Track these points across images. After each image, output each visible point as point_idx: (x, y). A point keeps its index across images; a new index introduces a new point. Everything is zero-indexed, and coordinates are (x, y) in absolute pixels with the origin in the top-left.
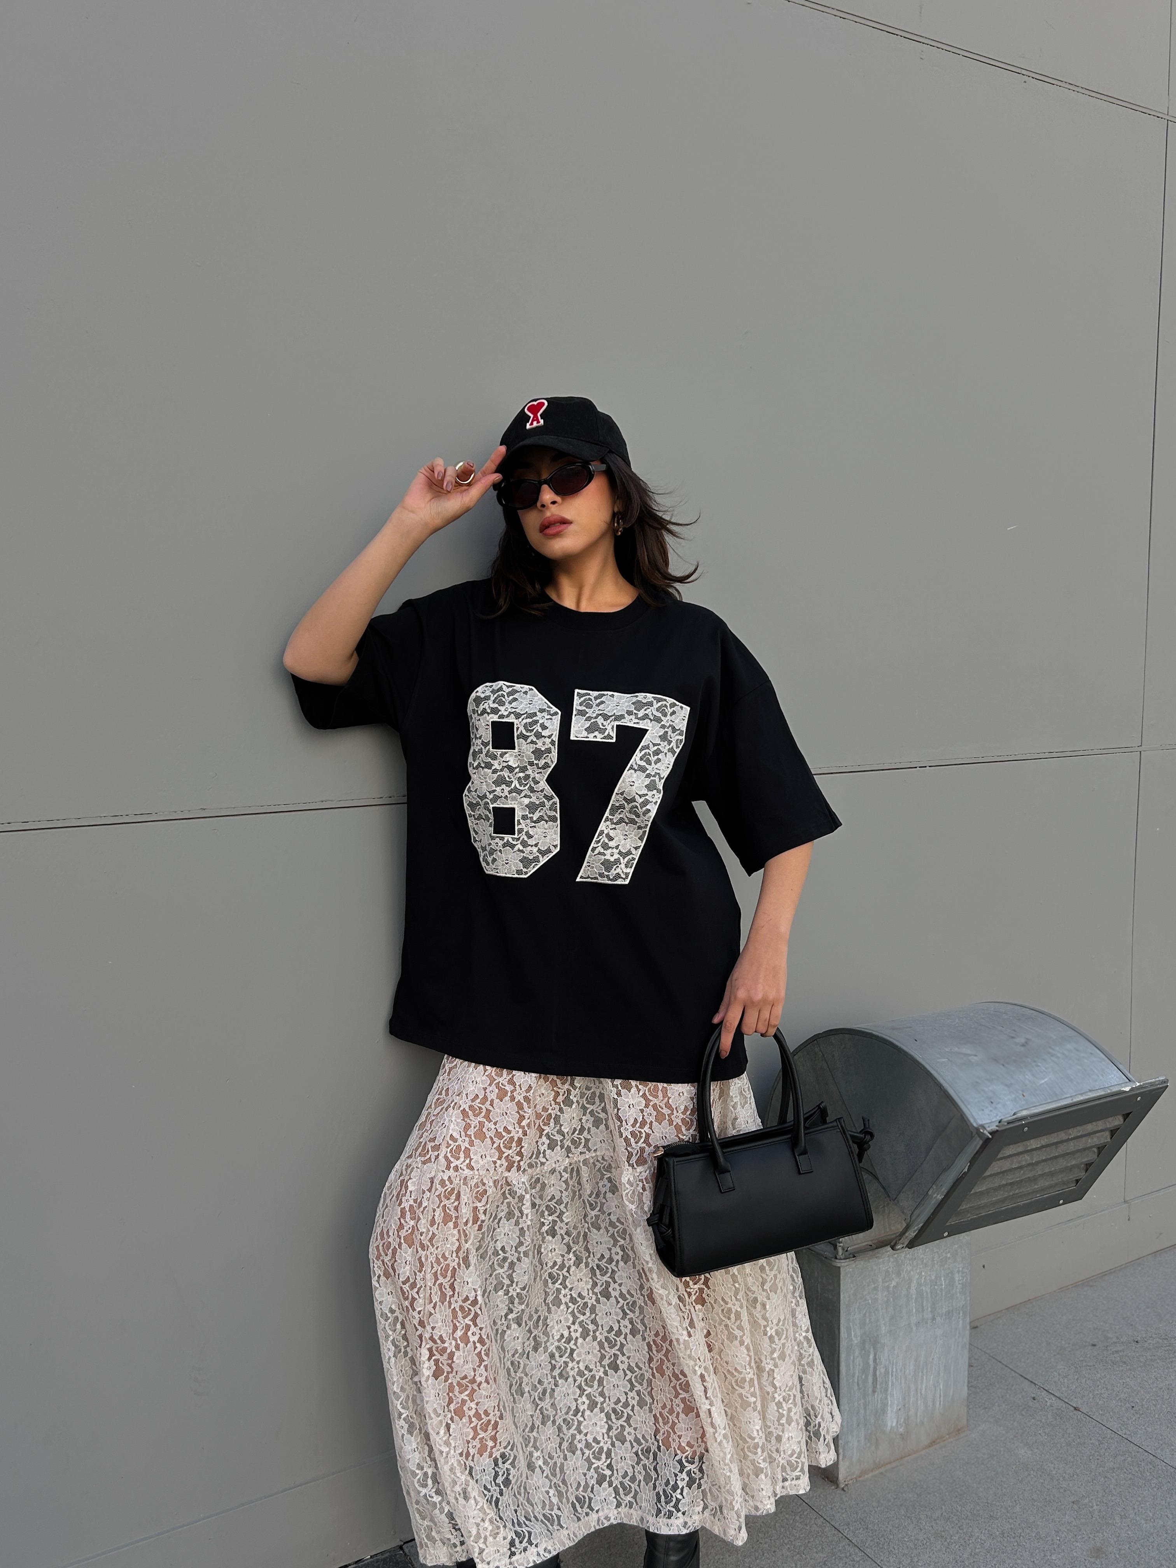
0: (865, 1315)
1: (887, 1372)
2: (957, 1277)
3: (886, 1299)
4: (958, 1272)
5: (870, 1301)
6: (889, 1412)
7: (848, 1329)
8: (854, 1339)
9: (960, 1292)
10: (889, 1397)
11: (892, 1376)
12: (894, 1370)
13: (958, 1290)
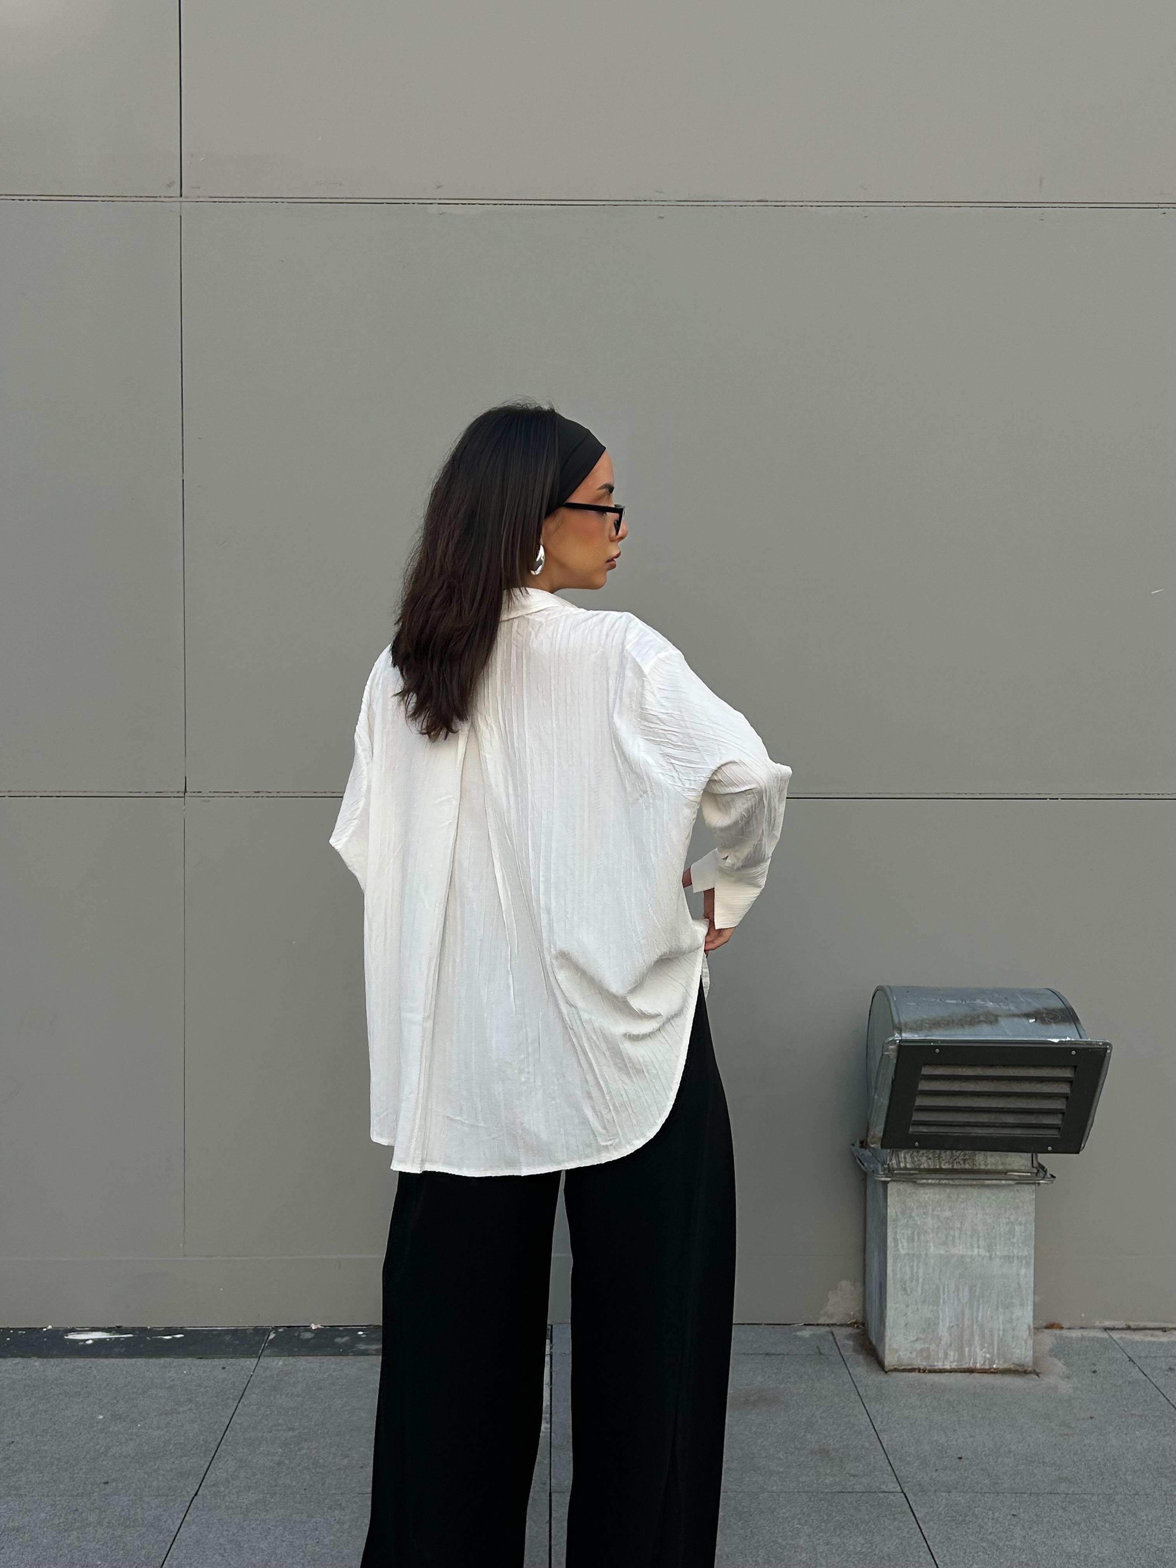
0: (913, 1233)
1: (938, 1288)
2: (1017, 1228)
3: (936, 1226)
4: (1020, 1224)
5: (919, 1223)
6: (941, 1325)
7: (895, 1240)
8: (901, 1250)
9: (1022, 1243)
10: (940, 1312)
11: (944, 1294)
12: (946, 1290)
13: (1020, 1241)
